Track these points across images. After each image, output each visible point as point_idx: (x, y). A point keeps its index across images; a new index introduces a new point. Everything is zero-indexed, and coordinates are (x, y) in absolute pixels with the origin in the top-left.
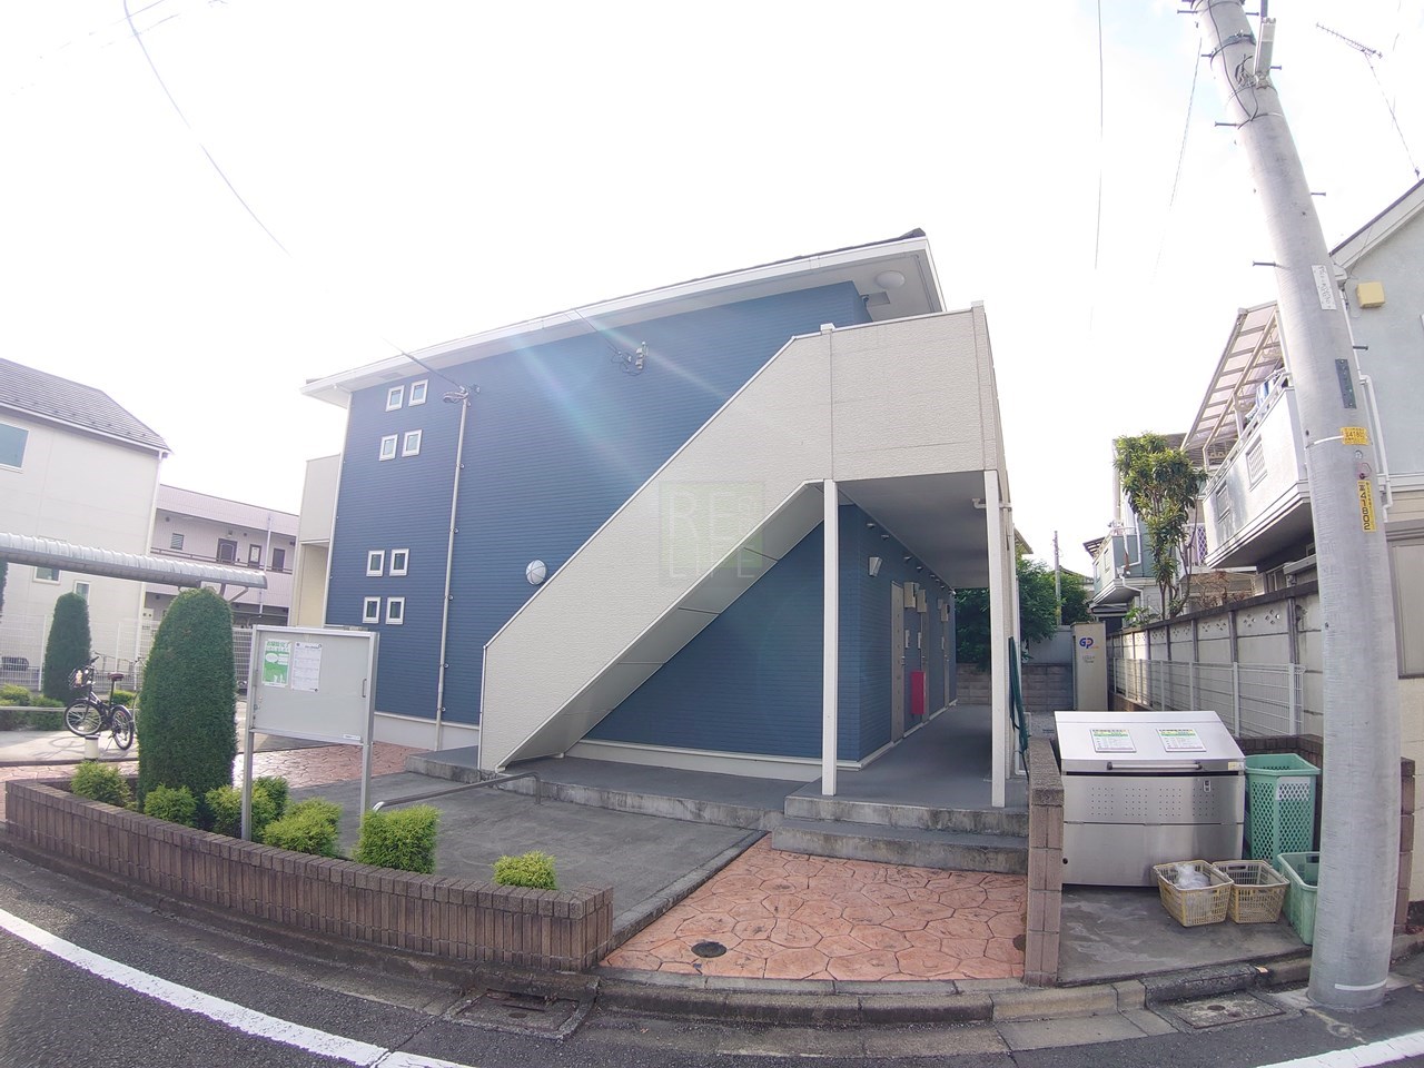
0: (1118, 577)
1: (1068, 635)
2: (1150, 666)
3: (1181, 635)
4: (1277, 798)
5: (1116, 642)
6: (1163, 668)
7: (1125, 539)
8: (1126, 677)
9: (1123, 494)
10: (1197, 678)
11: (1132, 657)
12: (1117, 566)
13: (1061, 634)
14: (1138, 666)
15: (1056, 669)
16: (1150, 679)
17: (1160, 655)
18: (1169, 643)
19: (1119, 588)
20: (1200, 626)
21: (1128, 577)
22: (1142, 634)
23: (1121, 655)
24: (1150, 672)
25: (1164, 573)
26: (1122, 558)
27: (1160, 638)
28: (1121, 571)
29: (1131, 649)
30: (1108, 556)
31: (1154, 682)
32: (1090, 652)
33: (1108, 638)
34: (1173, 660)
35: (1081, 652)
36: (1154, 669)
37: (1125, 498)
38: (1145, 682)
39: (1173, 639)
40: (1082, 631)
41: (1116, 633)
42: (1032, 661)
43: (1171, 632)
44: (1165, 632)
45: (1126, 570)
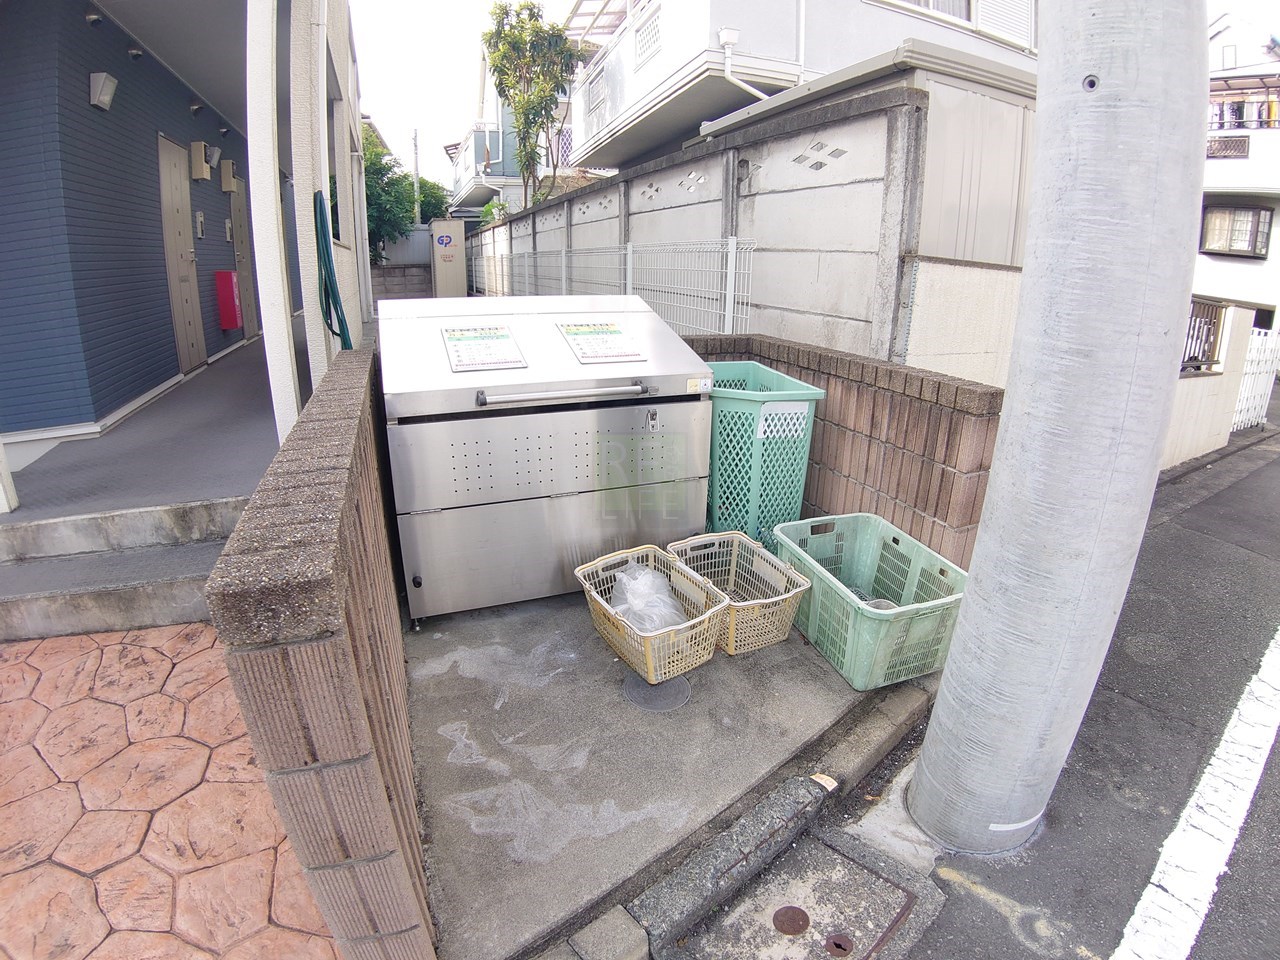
0: (478, 174)
1: (427, 234)
2: (511, 260)
3: (549, 223)
4: (760, 435)
5: (475, 242)
6: (528, 262)
7: (487, 134)
8: (486, 276)
9: (489, 75)
10: (569, 267)
11: (491, 254)
12: (477, 162)
13: (418, 233)
14: (499, 264)
15: (414, 271)
16: (512, 275)
17: (523, 247)
18: (535, 233)
19: (479, 186)
20: (576, 208)
21: (488, 174)
22: (502, 229)
23: (480, 254)
24: (511, 267)
25: (530, 162)
26: (483, 155)
27: (523, 229)
28: (481, 168)
29: (490, 247)
30: (468, 156)
31: (516, 279)
32: (448, 250)
33: (467, 239)
34: (538, 250)
35: (439, 250)
36: (515, 263)
37: (492, 80)
38: (506, 278)
39: (539, 227)
40: (439, 228)
41: (474, 232)
42: (389, 263)
43: (537, 220)
44: (530, 222)
45: (486, 167)
